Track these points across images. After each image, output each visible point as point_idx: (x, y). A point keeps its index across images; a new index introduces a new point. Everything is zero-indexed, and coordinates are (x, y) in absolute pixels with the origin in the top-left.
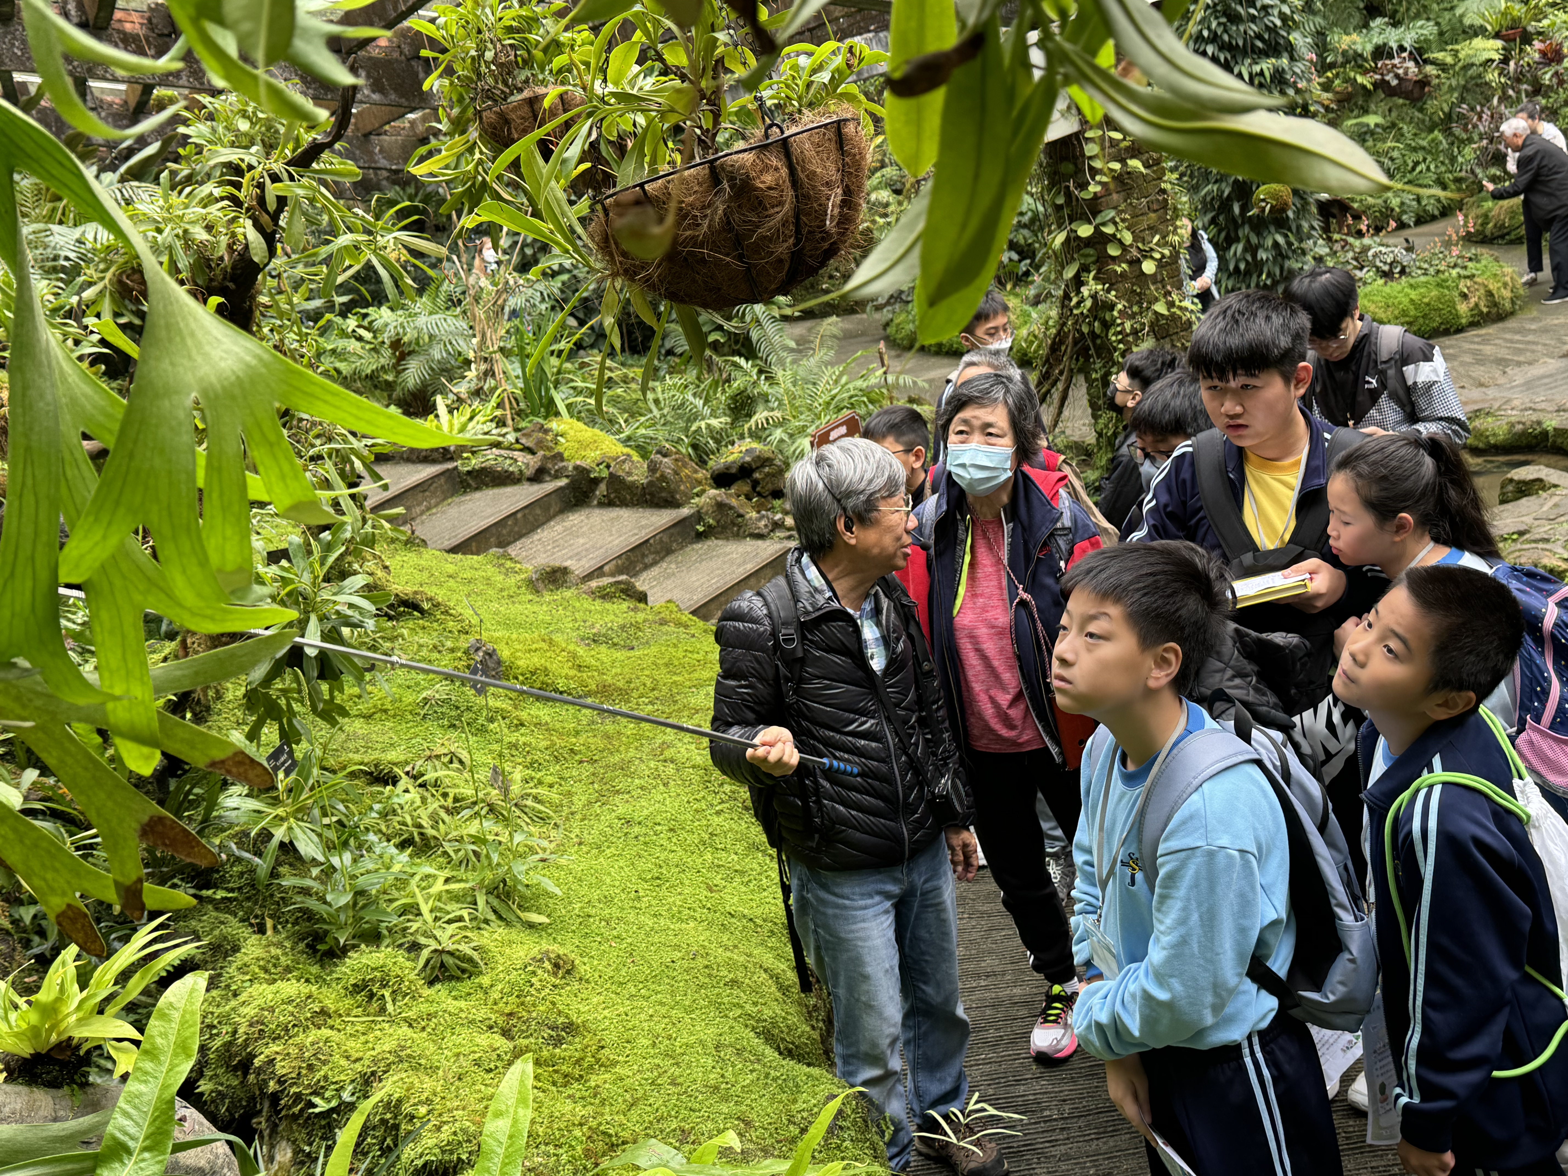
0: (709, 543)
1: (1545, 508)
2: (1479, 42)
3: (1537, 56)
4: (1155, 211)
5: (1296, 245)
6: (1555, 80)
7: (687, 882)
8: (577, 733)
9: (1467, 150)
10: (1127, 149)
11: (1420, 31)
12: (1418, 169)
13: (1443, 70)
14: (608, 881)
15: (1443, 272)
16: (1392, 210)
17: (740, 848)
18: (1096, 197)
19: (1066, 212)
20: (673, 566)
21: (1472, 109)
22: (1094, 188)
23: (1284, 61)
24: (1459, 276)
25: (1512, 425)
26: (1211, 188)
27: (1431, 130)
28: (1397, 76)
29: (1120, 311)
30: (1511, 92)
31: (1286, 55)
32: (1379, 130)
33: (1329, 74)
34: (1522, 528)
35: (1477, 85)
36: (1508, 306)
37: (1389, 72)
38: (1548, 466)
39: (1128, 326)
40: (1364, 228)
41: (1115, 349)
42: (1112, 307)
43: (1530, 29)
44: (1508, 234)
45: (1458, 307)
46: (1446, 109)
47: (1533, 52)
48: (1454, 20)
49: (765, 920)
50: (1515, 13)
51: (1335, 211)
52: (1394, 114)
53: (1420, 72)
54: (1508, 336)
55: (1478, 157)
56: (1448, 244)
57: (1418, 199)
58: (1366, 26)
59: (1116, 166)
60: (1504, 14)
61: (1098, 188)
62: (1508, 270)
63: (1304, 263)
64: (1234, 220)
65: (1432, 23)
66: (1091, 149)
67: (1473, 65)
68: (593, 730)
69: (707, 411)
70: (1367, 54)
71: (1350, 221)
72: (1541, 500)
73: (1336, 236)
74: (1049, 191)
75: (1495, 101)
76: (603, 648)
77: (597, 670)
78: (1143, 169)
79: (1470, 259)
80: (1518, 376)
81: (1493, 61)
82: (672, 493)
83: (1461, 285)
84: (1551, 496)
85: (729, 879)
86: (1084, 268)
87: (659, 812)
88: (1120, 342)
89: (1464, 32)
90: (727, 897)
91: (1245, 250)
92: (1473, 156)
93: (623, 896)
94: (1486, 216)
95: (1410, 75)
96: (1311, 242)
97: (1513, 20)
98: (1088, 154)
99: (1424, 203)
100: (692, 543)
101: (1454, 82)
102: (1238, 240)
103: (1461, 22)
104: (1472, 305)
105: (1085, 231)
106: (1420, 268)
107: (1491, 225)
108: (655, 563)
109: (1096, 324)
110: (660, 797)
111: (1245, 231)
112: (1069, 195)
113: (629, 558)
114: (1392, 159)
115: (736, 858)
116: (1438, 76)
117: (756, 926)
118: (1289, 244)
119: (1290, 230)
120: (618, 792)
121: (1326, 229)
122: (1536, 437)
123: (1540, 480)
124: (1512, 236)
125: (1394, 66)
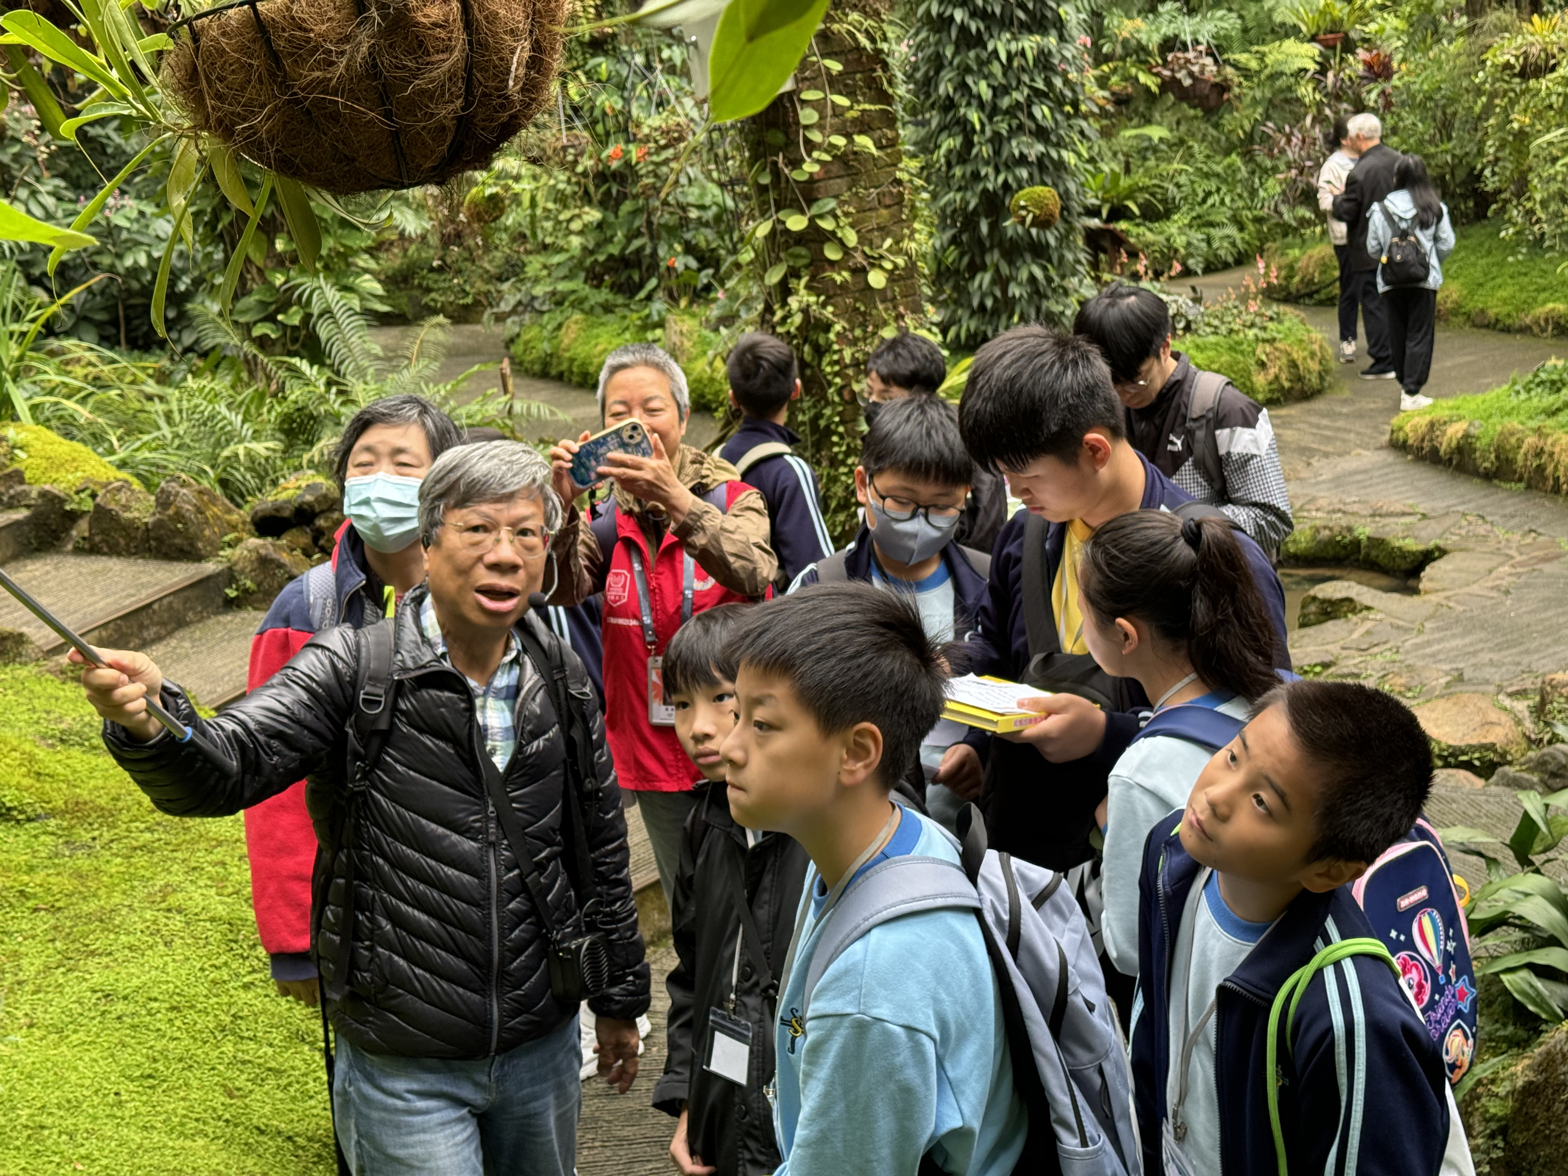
0: (243, 614)
1: (1355, 635)
2: (1290, 45)
3: (1361, 67)
4: (887, 207)
5: (1057, 279)
6: (1380, 101)
7: (195, 1083)
8: (31, 869)
9: (1271, 182)
10: (854, 121)
11: (1221, 24)
12: (1210, 201)
13: (1246, 77)
14: (73, 1078)
15: (1237, 332)
16: (1176, 251)
17: (277, 1037)
18: (812, 179)
19: (772, 196)
20: (187, 644)
21: (1280, 130)
22: (810, 167)
23: (1052, 41)
24: (1257, 339)
25: (1317, 530)
26: (953, 197)
27: (1227, 154)
28: (1191, 74)
29: (838, 334)
30: (1327, 111)
31: (1054, 32)
32: (1163, 147)
33: (1105, 68)
34: (1327, 659)
35: (1287, 101)
36: (1315, 380)
37: (1181, 68)
38: (1360, 583)
39: (847, 354)
40: (1140, 268)
41: (830, 384)
42: (827, 327)
43: (1353, 35)
44: (1317, 292)
45: (1254, 379)
46: (1248, 127)
47: (1356, 64)
48: (1262, 15)
49: (310, 1139)
50: (1336, 13)
51: (1106, 244)
52: (1183, 128)
53: (1219, 72)
54: (1314, 420)
55: (1284, 192)
56: (1244, 299)
57: (1209, 241)
58: (1153, 10)
59: (840, 141)
60: (1323, 13)
61: (816, 168)
62: (1316, 335)
63: (1066, 306)
64: (980, 241)
65: (1234, 15)
66: (808, 116)
67: (1282, 74)
68: (56, 865)
69: (247, 430)
70: (1153, 46)
71: (1124, 258)
72: (1351, 625)
73: (1106, 277)
74: (751, 165)
75: (1308, 120)
76: (75, 752)
77: (66, 781)
78: (874, 150)
79: (1271, 319)
80: (1325, 469)
81: (1306, 70)
82: (192, 541)
83: (1259, 351)
84: (1364, 620)
85: (258, 1081)
86: (794, 273)
87: (157, 983)
88: (836, 374)
89: (1273, 31)
90: (255, 1105)
91: (993, 282)
92: (1278, 189)
93: (96, 1100)
94: (1291, 267)
95: (1207, 75)
96: (1075, 281)
97: (1333, 21)
98: (803, 121)
99: (1215, 245)
100: (216, 613)
101: (1258, 94)
102: (984, 268)
103: (1270, 17)
104: (1271, 377)
105: (796, 223)
106: (1209, 325)
107: (1296, 279)
108: (158, 639)
109: (807, 348)
110: (159, 962)
111: (994, 257)
112: (776, 173)
113: (118, 629)
114: (1178, 186)
115: (270, 1051)
116: (1240, 85)
117: (298, 1147)
118: (1049, 280)
119: (1050, 261)
120: (92, 953)
121: (1095, 265)
122: (1345, 547)
123: (1349, 600)
124: (1322, 296)
125: (1188, 61)
